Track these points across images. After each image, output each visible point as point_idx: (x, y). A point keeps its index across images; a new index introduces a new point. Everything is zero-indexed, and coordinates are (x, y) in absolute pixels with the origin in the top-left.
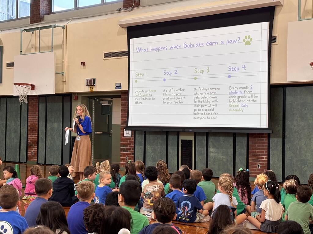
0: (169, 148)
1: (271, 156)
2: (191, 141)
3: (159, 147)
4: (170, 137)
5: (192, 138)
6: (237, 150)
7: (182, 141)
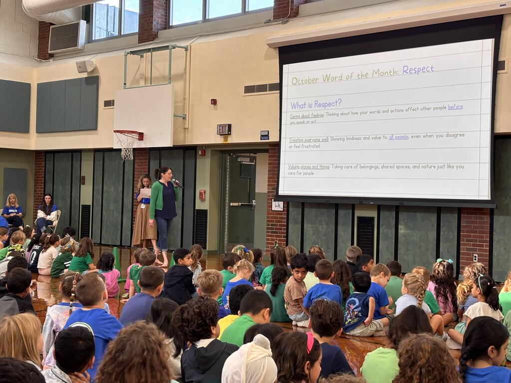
0: (339, 228)
1: (494, 243)
2: (373, 218)
3: (324, 226)
4: (341, 213)
5: (373, 214)
6: (442, 233)
7: (359, 218)
